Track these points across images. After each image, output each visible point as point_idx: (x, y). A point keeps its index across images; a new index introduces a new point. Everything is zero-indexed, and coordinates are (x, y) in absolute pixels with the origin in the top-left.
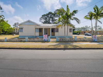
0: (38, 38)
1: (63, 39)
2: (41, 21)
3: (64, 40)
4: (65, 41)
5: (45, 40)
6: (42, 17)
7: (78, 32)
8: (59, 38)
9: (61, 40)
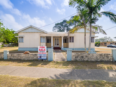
0: (27, 53)
1: (82, 57)
2: (55, 30)
3: (86, 59)
4: (87, 61)
5: (42, 58)
6: (56, 26)
7: (98, 43)
8: (73, 54)
9: (78, 59)
